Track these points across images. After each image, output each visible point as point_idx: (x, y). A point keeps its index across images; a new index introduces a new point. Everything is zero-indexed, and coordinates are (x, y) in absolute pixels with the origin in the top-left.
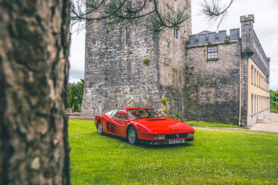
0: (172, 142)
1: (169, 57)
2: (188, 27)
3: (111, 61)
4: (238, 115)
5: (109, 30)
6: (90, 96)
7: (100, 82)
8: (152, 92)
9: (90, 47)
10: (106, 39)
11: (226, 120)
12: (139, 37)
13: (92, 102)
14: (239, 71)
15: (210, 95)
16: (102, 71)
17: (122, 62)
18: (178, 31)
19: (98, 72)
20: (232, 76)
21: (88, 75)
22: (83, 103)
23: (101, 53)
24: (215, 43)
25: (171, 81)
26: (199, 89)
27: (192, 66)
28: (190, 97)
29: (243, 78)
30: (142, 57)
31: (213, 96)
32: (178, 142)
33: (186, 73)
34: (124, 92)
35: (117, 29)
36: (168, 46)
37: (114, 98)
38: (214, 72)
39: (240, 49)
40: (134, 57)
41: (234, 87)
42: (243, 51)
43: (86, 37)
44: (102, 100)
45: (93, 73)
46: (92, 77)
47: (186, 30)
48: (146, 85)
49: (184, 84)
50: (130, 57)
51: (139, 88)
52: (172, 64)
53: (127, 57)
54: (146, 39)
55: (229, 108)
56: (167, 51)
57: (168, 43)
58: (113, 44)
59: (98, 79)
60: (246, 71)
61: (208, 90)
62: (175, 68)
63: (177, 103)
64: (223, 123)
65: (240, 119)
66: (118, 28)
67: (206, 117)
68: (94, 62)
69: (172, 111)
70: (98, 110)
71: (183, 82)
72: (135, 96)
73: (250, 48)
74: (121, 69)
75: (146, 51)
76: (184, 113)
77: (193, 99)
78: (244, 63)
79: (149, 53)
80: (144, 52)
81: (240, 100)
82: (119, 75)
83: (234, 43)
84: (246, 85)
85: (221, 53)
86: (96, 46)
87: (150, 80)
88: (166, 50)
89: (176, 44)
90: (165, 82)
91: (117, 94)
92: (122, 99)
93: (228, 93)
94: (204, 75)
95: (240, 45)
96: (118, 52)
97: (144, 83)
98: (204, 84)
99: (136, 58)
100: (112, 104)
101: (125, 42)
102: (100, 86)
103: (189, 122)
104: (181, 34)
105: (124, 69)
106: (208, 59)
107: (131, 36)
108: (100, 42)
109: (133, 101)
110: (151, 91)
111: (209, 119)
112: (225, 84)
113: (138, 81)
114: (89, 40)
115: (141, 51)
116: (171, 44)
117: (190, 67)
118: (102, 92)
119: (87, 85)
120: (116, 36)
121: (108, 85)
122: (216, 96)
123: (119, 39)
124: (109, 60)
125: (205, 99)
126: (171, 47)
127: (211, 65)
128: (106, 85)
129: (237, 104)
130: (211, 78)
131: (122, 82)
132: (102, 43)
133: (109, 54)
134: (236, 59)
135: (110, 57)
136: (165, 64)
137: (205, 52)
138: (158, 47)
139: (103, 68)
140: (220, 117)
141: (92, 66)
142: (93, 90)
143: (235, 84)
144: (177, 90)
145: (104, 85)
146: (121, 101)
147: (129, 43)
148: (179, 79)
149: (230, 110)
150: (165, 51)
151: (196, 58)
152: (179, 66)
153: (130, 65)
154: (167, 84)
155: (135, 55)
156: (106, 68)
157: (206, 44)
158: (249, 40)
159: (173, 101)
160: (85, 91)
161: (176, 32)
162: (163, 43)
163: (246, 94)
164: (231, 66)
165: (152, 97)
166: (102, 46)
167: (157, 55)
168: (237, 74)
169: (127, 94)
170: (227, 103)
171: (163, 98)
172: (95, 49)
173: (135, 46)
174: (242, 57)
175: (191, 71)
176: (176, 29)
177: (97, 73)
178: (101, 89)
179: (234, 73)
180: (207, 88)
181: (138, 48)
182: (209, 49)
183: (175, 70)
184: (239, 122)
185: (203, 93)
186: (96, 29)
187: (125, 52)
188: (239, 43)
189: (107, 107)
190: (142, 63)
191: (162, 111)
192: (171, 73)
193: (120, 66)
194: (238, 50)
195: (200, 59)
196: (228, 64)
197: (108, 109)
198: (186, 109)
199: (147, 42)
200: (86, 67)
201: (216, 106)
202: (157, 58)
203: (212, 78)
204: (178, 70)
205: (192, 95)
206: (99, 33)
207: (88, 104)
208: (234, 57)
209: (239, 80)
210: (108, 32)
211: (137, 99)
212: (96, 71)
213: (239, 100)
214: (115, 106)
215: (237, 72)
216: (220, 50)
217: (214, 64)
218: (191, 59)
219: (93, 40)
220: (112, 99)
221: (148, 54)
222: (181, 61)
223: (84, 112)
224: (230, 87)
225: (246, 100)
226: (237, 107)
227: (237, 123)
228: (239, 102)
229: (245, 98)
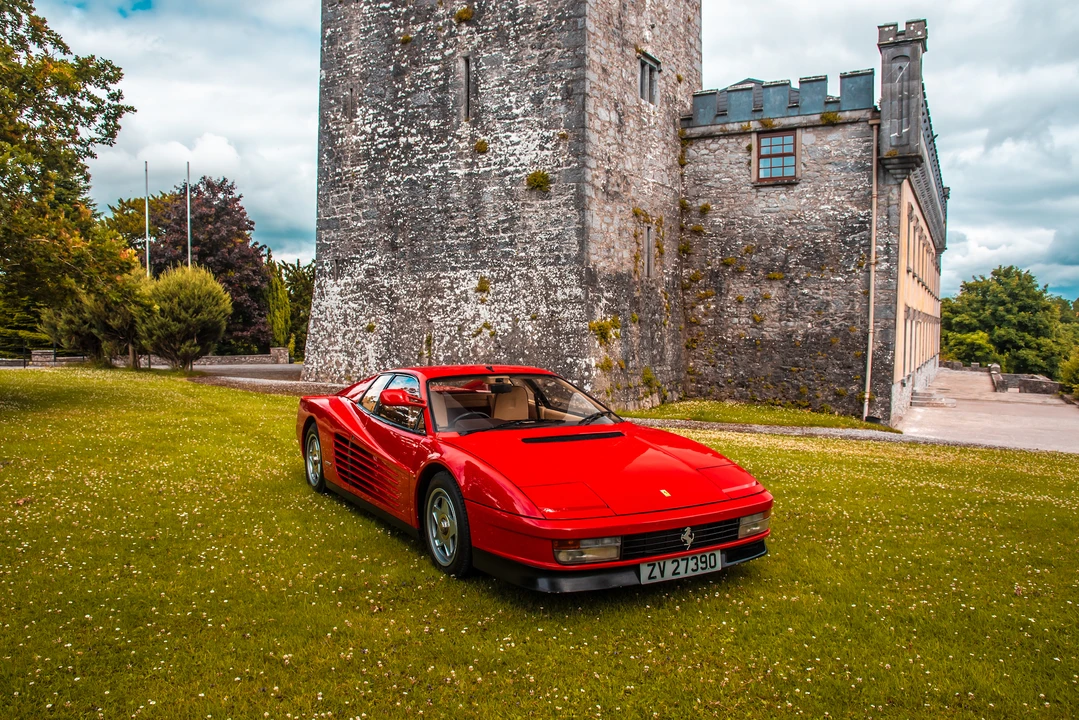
0: (657, 572)
1: (621, 166)
2: (692, 63)
3: (411, 179)
4: (860, 382)
5: (404, 65)
6: (334, 306)
7: (371, 256)
8: (560, 296)
9: (336, 130)
10: (393, 100)
11: (817, 397)
12: (511, 90)
13: (344, 329)
14: (870, 224)
15: (763, 308)
16: (380, 217)
17: (451, 184)
18: (656, 75)
19: (364, 221)
20: (845, 243)
21: (328, 233)
22: (312, 331)
23: (373, 152)
24: (786, 122)
25: (626, 254)
26: (725, 286)
27: (702, 202)
28: (694, 316)
29: (882, 249)
30: (521, 165)
31: (774, 312)
32: (687, 568)
33: (682, 229)
34: (455, 294)
35: (435, 62)
36: (621, 126)
37: (421, 317)
38: (781, 226)
39: (875, 144)
40: (495, 164)
42: (885, 154)
43: (322, 92)
44: (377, 320)
45: (348, 225)
46: (342, 240)
47: (683, 74)
48: (535, 268)
49: (675, 268)
50: (480, 164)
51: (510, 279)
52: (633, 194)
53: (469, 165)
54: (537, 100)
55: (829, 354)
56: (616, 146)
57: (620, 115)
58: (417, 117)
59: (363, 246)
60: (893, 224)
61: (759, 290)
62: (644, 208)
63: (646, 338)
64: (807, 407)
65: (867, 396)
66: (436, 58)
67: (748, 387)
68: (351, 186)
69: (630, 365)
70: (364, 357)
71: (670, 262)
72: (497, 310)
73: (911, 143)
74: (446, 211)
75: (537, 142)
76: (672, 370)
77: (705, 321)
78: (888, 197)
79: (548, 149)
80: (532, 146)
81: (871, 327)
82: (438, 230)
83: (854, 122)
84: (890, 274)
85: (805, 160)
86: (357, 125)
87: (550, 251)
88: (610, 140)
89: (649, 120)
90: (608, 257)
91: (430, 303)
92: (449, 319)
93: (828, 304)
94: (743, 238)
95: (875, 132)
96: (436, 147)
97: (528, 263)
98: (745, 268)
99: (500, 168)
100: (413, 336)
101: (463, 111)
102: (370, 273)
103: (688, 403)
104: (664, 86)
105: (458, 210)
106: (759, 179)
107: (482, 86)
108: (371, 111)
109: (489, 328)
110: (556, 292)
111: (761, 392)
112: (820, 270)
113: (506, 255)
114: (332, 106)
115: (518, 143)
116: (631, 121)
117: (695, 205)
118: (377, 295)
119: (326, 268)
120: (431, 88)
121: (400, 267)
122: (787, 311)
123: (438, 99)
124: (402, 178)
125: (748, 323)
126: (628, 132)
127: (770, 200)
128: (392, 269)
129: (858, 342)
130: (768, 248)
131: (450, 256)
132: (379, 114)
133: (403, 156)
134: (861, 182)
135: (406, 164)
136: (608, 194)
137: (750, 155)
138: (584, 127)
139: (381, 208)
140: (798, 388)
141: (344, 200)
142: (345, 285)
143: (854, 271)
144: (647, 287)
145: (384, 269)
146: (446, 325)
147: (475, 115)
148: (657, 250)
149: (835, 361)
150: (609, 145)
151: (717, 176)
152: (657, 203)
153: (478, 196)
154: (614, 267)
155: (499, 159)
156: (391, 204)
157: (755, 125)
158: (908, 115)
159: (634, 329)
160: (318, 290)
161: (647, 77)
162: (603, 114)
163: (890, 307)
164: (842, 207)
165: (559, 313)
166: (377, 127)
167: (577, 156)
168: (860, 236)
169: (466, 300)
170: (825, 339)
171: (598, 318)
172: (355, 138)
173: (498, 125)
174: (882, 174)
175: (698, 221)
176: (647, 68)
177: (359, 224)
178: (374, 282)
179: (853, 233)
180: (753, 283)
181: (508, 130)
182: (765, 141)
183: (642, 217)
184: (862, 405)
185: (740, 302)
186: (357, 64)
187: (461, 145)
188: (871, 122)
189: (395, 347)
190: (522, 188)
191: (593, 365)
192: (629, 225)
193: (444, 198)
194: (867, 149)
195: (730, 179)
196: (831, 198)
197: (397, 356)
198: (679, 356)
199: (543, 108)
200: (322, 202)
201: (783, 347)
202: (578, 168)
203: (773, 249)
204: (652, 217)
205: (702, 307)
206: (367, 79)
207: (330, 336)
208: (852, 173)
209: (869, 257)
210: (399, 73)
211: (503, 318)
212: (357, 219)
213: (867, 326)
214: (424, 346)
215: (862, 228)
216: (804, 148)
217: (783, 196)
218: (700, 180)
219: (345, 106)
220: (414, 318)
221: (546, 152)
222: (663, 186)
223: (315, 364)
224: (836, 282)
225: (889, 327)
226: (860, 353)
227: (856, 407)
228: (867, 334)
229: (887, 319)
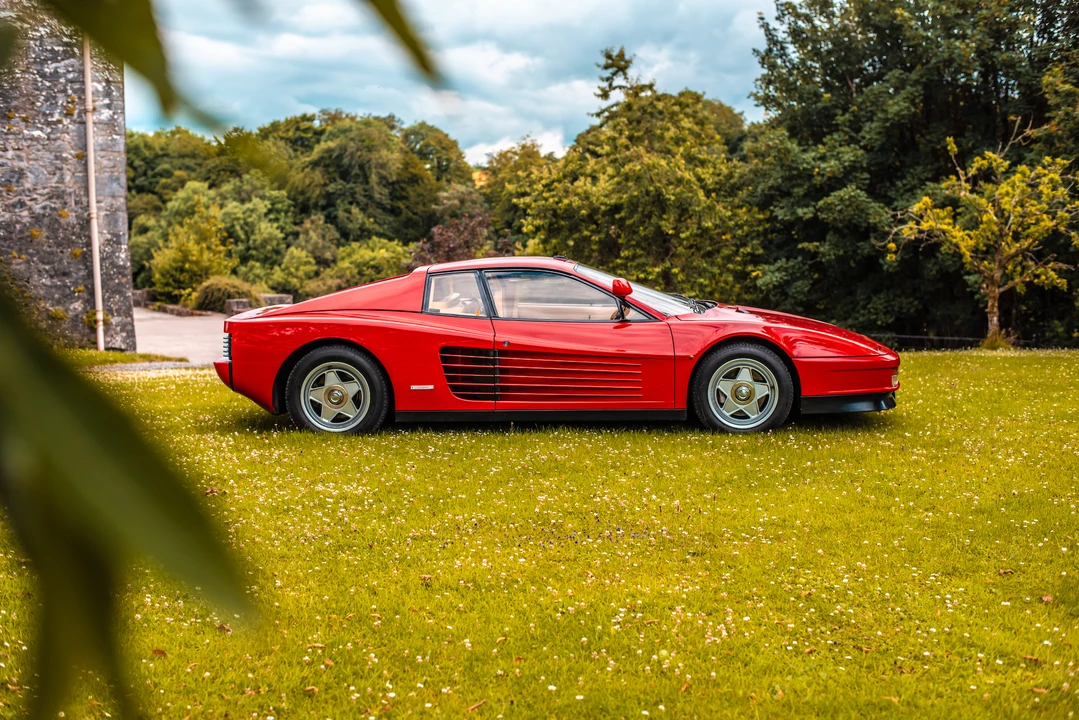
4: (85, 295)
20: (43, 76)
29: (100, 88)
41: (55, 140)
55: (32, 255)
65: (100, 316)
81: (94, 210)
84: (115, 128)
93: (21, 173)
112: (6, 118)
129: (73, 234)
143: (59, 122)
149: (41, 266)
163: (118, 179)
168: (66, 66)
170: (21, 231)
179: (54, 60)
184: (94, 330)
209: (82, 100)
213: (88, 207)
224: (32, 139)
225: (117, 210)
226: (78, 251)
227: (84, 336)
228: (88, 221)
229: (113, 197)
